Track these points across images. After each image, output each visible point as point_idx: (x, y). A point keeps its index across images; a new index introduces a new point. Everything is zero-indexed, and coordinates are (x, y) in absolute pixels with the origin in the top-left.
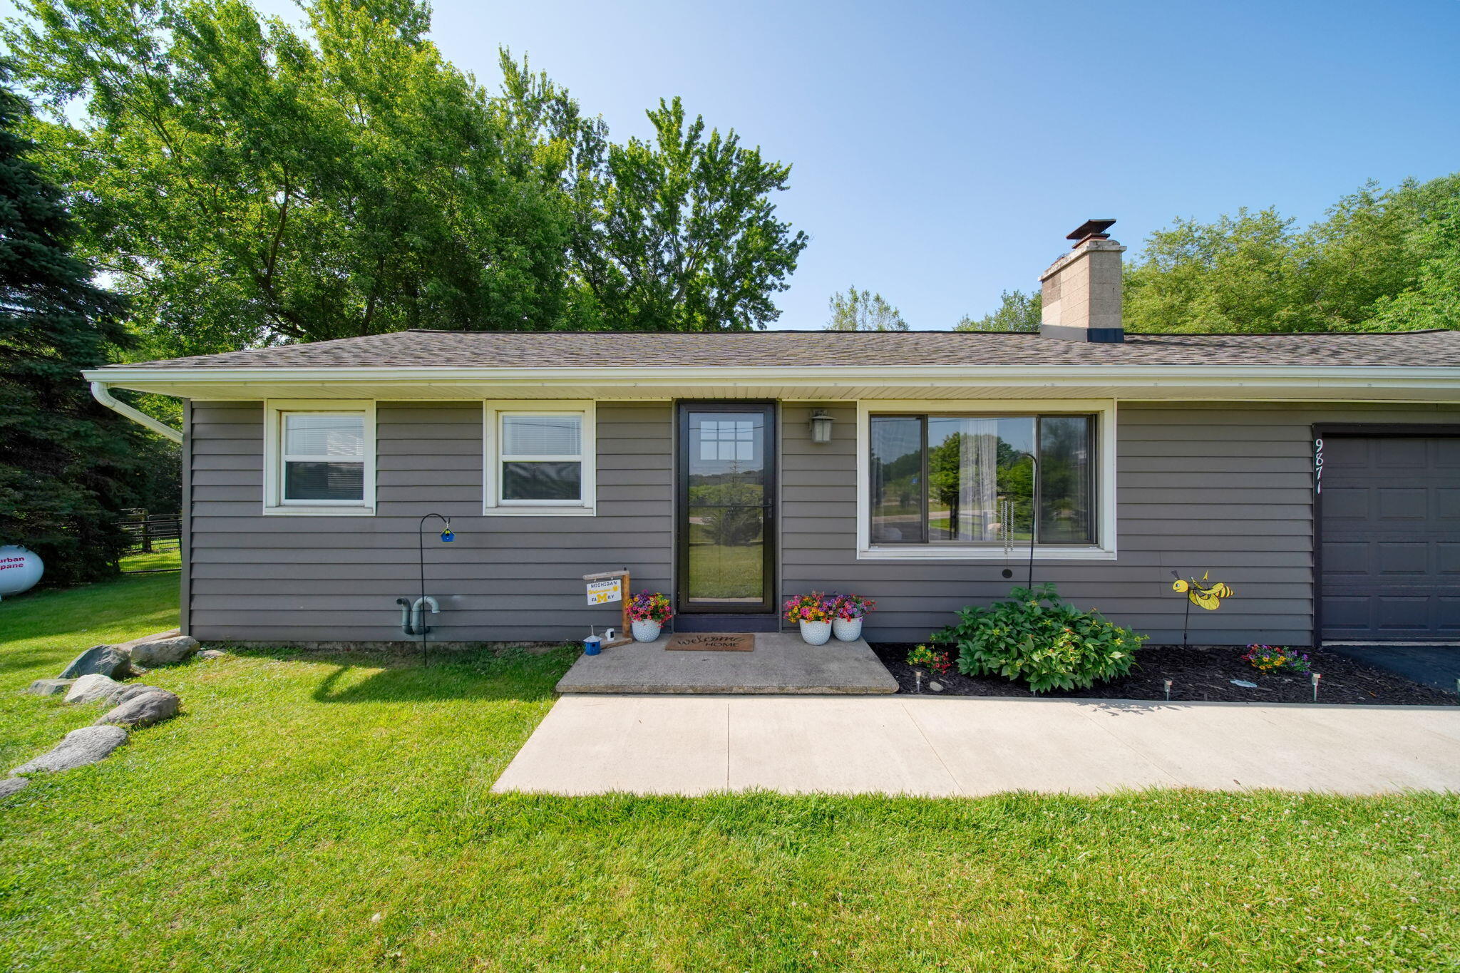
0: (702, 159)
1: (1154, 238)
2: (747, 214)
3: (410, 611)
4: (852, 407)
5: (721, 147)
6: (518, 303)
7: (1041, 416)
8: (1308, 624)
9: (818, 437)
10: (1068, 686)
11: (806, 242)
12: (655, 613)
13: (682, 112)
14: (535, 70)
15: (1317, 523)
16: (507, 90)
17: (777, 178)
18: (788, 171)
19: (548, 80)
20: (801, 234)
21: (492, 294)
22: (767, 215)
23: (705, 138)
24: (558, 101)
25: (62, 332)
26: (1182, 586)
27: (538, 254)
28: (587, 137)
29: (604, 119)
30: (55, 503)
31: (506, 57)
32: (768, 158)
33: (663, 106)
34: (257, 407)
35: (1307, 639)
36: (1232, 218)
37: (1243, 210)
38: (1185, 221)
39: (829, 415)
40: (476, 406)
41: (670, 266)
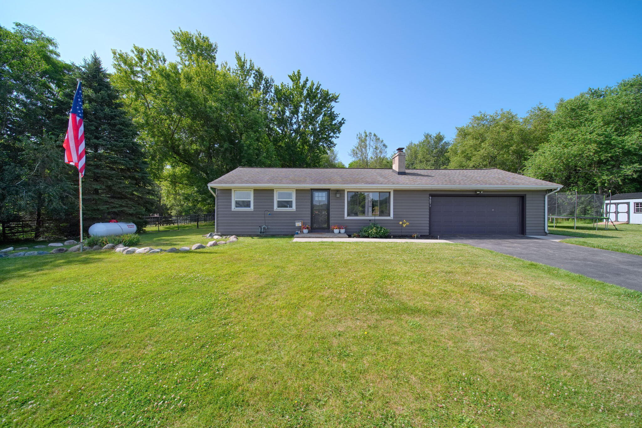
0: (308, 91)
1: (473, 118)
2: (324, 109)
3: (261, 229)
4: (344, 190)
5: (315, 87)
7: (380, 192)
8: (428, 231)
9: (337, 196)
10: (375, 236)
11: (345, 122)
12: (307, 228)
13: (301, 75)
14: (248, 59)
15: (430, 212)
16: (238, 67)
17: (334, 99)
18: (338, 96)
19: (252, 63)
20: (343, 119)
22: (331, 109)
23: (309, 85)
24: (257, 71)
26: (401, 223)
28: (266, 83)
29: (273, 77)
31: (237, 54)
32: (331, 92)
33: (294, 73)
34: (230, 190)
35: (428, 234)
36: (498, 112)
37: (502, 110)
38: (483, 113)
39: (340, 192)
40: (272, 190)
41: (296, 130)
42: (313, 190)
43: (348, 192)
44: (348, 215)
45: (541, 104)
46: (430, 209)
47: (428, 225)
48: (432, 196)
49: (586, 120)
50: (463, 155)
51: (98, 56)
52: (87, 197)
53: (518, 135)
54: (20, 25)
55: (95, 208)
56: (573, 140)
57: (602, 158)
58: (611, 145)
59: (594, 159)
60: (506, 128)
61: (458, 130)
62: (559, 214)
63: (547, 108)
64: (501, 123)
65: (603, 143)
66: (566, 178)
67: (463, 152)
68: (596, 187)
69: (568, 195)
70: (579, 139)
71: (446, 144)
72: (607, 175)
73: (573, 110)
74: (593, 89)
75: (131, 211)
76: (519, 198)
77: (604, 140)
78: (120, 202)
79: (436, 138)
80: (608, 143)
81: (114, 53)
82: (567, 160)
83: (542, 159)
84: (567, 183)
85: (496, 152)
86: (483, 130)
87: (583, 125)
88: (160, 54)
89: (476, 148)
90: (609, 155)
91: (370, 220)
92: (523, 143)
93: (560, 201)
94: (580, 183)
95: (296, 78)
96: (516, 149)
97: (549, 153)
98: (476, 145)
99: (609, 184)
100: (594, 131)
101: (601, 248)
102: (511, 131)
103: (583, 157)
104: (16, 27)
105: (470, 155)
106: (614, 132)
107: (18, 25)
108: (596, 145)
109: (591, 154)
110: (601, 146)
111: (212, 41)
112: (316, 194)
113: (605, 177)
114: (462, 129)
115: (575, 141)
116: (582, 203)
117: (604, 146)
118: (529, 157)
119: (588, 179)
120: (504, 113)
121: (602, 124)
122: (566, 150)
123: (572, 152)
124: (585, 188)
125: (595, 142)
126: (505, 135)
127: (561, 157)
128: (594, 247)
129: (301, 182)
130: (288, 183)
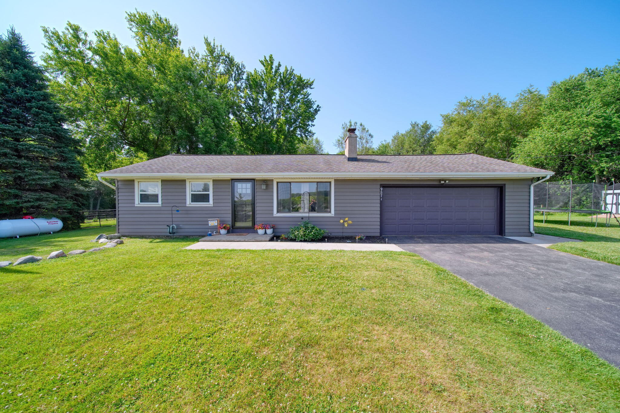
0: (281, 78)
1: (458, 104)
2: (300, 97)
3: (170, 228)
4: (272, 180)
5: (288, 73)
6: (209, 138)
7: (317, 182)
8: (379, 231)
11: (320, 109)
12: (226, 228)
13: (273, 60)
14: (217, 44)
15: (381, 207)
16: (207, 52)
17: (309, 85)
18: (313, 82)
19: (222, 48)
20: (318, 106)
21: (199, 135)
22: (307, 97)
23: (282, 70)
24: (226, 57)
25: (65, 153)
26: (342, 221)
27: (216, 120)
28: (237, 70)
29: (244, 63)
30: (66, 205)
31: (206, 40)
32: (305, 77)
33: (265, 58)
34: (133, 181)
35: (378, 235)
36: (485, 98)
37: (489, 94)
38: (469, 98)
39: (267, 183)
40: (184, 181)
41: (269, 118)
42: (233, 181)
43: (278, 183)
44: (278, 212)
45: (531, 86)
46: (381, 203)
47: (379, 223)
48: (383, 187)
49: (582, 101)
50: (448, 144)
51: (16, 32)
53: (507, 120)
56: (568, 124)
57: (601, 143)
58: (612, 128)
59: (592, 145)
60: (494, 114)
61: (443, 117)
62: (551, 206)
63: (538, 90)
64: (488, 108)
65: (602, 126)
66: (559, 167)
67: (448, 140)
68: (593, 176)
69: (561, 184)
70: (574, 122)
71: (434, 133)
72: (606, 162)
73: (567, 90)
74: (590, 69)
75: (51, 206)
76: (496, 188)
77: (603, 123)
78: (37, 195)
79: (423, 127)
80: (608, 126)
81: (46, 31)
82: (560, 146)
83: (532, 145)
84: (560, 173)
85: (482, 139)
86: (469, 117)
87: (579, 106)
88: (112, 36)
89: (461, 135)
90: (609, 139)
91: (302, 218)
92: (511, 129)
93: (551, 192)
94: (575, 172)
95: (268, 63)
96: (504, 136)
97: (540, 138)
98: (462, 132)
99: (609, 172)
100: (592, 113)
101: (609, 262)
102: (499, 116)
103: (578, 142)
105: (455, 143)
106: (614, 113)
108: (593, 128)
109: (589, 138)
110: (600, 129)
111: (172, 23)
113: (603, 165)
114: (447, 116)
115: (570, 125)
116: (577, 194)
117: (603, 129)
118: (518, 144)
119: (583, 167)
120: (492, 98)
121: (600, 104)
122: (559, 135)
123: (566, 137)
124: (580, 177)
125: (593, 125)
126: (491, 121)
127: (553, 143)
128: (599, 260)
129: (219, 170)
130: (200, 172)
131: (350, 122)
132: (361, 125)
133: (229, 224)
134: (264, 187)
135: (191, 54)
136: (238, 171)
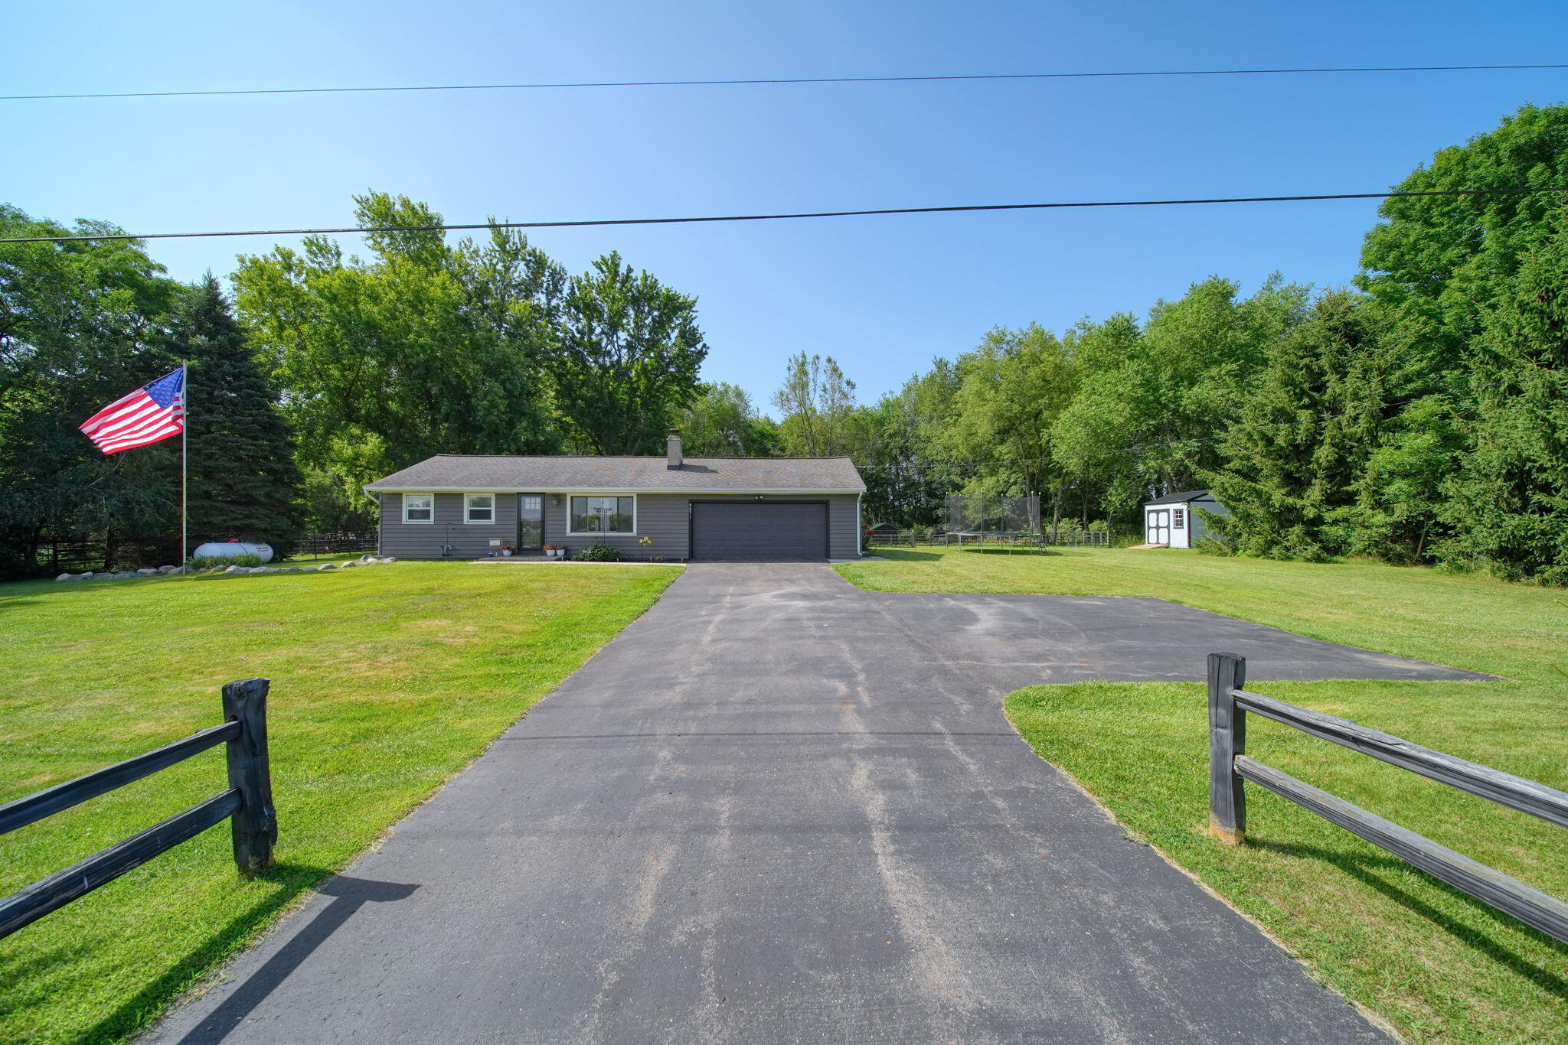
3: (444, 550)
4: (566, 495)
7: (613, 497)
8: (687, 551)
12: (510, 548)
15: (692, 526)
28: (552, 275)
29: (564, 265)
31: (492, 222)
33: (604, 258)
34: (401, 494)
35: (687, 557)
39: (559, 498)
40: (462, 495)
41: (612, 365)
42: (521, 494)
43: (572, 498)
44: (572, 531)
46: (692, 522)
47: (687, 544)
48: (693, 503)
51: (214, 276)
52: (194, 504)
54: (85, 221)
55: (205, 520)
75: (263, 525)
76: (823, 505)
78: (246, 511)
81: (242, 260)
91: (601, 538)
95: (609, 266)
104: (78, 226)
107: (81, 222)
111: (433, 211)
112: (527, 500)
129: (503, 483)
130: (481, 485)
131: (804, 356)
132: (829, 360)
133: (514, 544)
134: (555, 502)
135: (465, 251)
136: (525, 485)
